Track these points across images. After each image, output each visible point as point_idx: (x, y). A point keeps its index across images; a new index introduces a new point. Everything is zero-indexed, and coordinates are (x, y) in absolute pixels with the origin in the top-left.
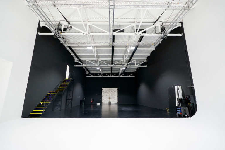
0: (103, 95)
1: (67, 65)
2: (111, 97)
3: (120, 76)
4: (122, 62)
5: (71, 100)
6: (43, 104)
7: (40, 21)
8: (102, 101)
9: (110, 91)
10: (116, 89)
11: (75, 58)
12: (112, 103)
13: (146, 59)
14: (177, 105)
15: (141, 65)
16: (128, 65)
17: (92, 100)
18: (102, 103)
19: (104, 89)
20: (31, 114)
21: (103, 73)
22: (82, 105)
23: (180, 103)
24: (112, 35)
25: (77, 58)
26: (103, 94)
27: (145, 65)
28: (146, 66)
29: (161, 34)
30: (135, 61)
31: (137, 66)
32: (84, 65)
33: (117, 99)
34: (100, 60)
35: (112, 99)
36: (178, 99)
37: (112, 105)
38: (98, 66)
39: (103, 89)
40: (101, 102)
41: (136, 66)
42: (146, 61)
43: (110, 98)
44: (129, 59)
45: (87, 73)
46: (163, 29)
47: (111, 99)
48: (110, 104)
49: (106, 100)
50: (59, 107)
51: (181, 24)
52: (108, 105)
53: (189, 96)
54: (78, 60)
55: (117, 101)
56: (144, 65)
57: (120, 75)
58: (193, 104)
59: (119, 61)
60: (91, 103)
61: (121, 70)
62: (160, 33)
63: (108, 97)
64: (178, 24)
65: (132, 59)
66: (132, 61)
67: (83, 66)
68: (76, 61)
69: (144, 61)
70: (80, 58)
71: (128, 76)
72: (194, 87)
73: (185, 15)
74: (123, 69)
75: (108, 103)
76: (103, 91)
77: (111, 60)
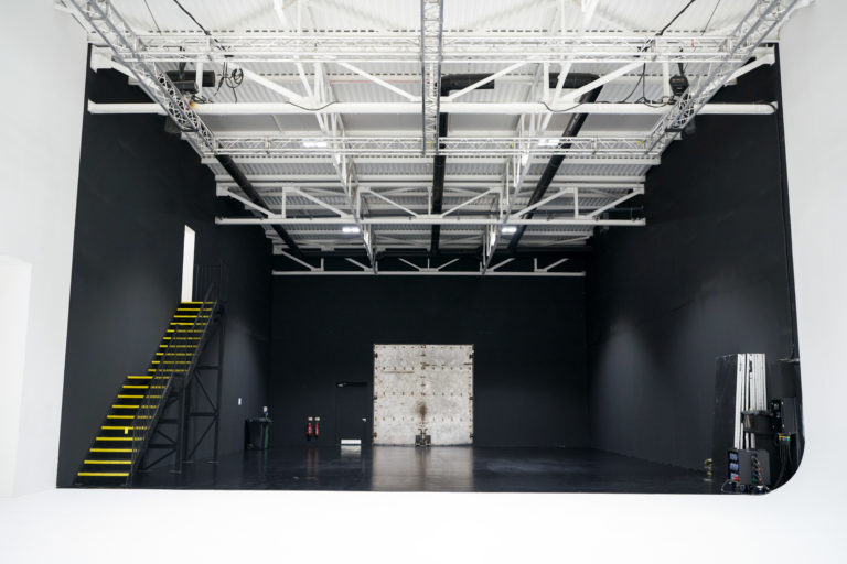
0: (378, 389)
1: (187, 227)
2: (430, 402)
3: (491, 272)
4: (497, 195)
5: (212, 418)
6: (131, 433)
7: (90, 45)
8: (376, 430)
9: (425, 365)
10: (463, 353)
11: (217, 177)
12: (434, 441)
13: (643, 178)
14: (738, 444)
15: (611, 214)
16: (530, 215)
17: (314, 422)
18: (377, 440)
19: (385, 354)
20: (80, 474)
21: (381, 249)
22: (256, 449)
23: (752, 435)
24: (435, 113)
25: (229, 177)
26: (383, 383)
27: (636, 216)
28: (640, 222)
29: (669, 107)
30: (572, 190)
31: (589, 220)
32: (273, 219)
33: (470, 416)
34: (363, 188)
35: (438, 418)
36: (743, 416)
37: (434, 451)
38: (353, 221)
39: (379, 349)
40: (366, 434)
41: (579, 220)
42: (640, 190)
43: (423, 411)
44: (539, 178)
45: (277, 251)
46: (680, 85)
47: (429, 418)
48: (423, 443)
49: (398, 419)
50: (171, 453)
51: (772, 49)
52: (411, 452)
53: (778, 402)
54: (236, 185)
55: (471, 430)
56: (628, 218)
57: (489, 267)
58: (793, 437)
59: (481, 190)
60: (309, 437)
61: (493, 241)
62: (666, 100)
63: (413, 401)
64: (759, 50)
65: (556, 178)
66: (557, 190)
67: (265, 221)
68: (222, 191)
69: (630, 191)
70: (249, 177)
71: (541, 266)
72: (798, 363)
73: (786, 18)
74: (505, 230)
75: (413, 441)
76: (377, 362)
77: (430, 186)
